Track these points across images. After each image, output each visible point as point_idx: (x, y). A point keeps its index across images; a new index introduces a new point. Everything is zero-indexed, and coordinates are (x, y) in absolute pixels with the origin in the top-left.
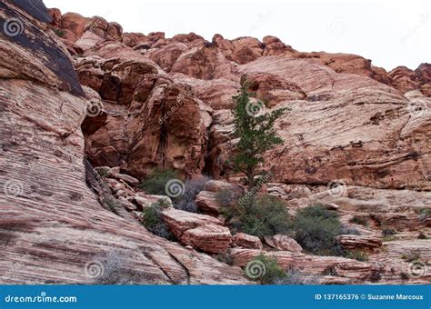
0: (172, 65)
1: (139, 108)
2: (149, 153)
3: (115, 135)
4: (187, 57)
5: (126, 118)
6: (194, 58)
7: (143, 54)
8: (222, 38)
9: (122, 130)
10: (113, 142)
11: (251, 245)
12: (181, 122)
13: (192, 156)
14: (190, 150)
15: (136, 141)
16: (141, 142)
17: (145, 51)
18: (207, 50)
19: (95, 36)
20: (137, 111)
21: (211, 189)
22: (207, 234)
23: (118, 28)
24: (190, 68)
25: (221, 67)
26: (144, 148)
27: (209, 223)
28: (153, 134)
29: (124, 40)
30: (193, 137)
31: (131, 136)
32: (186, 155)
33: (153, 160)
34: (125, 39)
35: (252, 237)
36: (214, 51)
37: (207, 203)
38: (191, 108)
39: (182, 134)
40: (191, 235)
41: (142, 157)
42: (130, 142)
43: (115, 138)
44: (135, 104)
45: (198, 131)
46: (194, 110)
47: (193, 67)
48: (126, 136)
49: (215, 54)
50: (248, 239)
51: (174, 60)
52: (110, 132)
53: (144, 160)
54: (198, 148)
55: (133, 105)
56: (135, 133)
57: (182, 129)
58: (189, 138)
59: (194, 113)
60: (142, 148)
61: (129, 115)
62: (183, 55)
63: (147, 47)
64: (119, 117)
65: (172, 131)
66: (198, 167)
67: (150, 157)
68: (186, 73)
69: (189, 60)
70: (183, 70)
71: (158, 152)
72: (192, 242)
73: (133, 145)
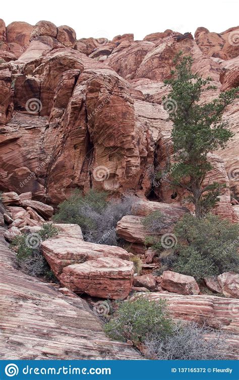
0: (135, 71)
1: (60, 116)
2: (70, 172)
3: (29, 153)
4: (152, 58)
5: (43, 130)
6: (162, 57)
7: (102, 61)
8: (207, 31)
9: (37, 146)
10: (27, 161)
11: (179, 288)
12: (108, 127)
13: (127, 172)
14: (124, 164)
15: (55, 158)
16: (60, 159)
17: (105, 57)
18: (178, 45)
19: (43, 46)
20: (58, 120)
21: (139, 213)
22: (94, 270)
23: (70, 32)
24: (158, 71)
25: (198, 64)
26: (64, 166)
27: (106, 256)
28: (75, 147)
29: (78, 47)
30: (127, 146)
31: (50, 152)
32: (119, 172)
33: (76, 181)
34: (79, 45)
35: (183, 277)
36: (188, 45)
37: (130, 231)
38: (120, 107)
39: (112, 144)
40: (72, 273)
41: (62, 177)
42: (48, 160)
43: (29, 156)
44: (55, 111)
45: (133, 137)
46: (124, 110)
47: (161, 70)
48: (43, 153)
49: (189, 49)
50: (175, 280)
51: (138, 63)
52: (23, 149)
53: (66, 182)
54: (136, 161)
55: (53, 113)
56: (54, 148)
57: (110, 137)
58: (122, 148)
59: (124, 114)
60: (62, 166)
61: (48, 127)
62: (149, 55)
63: (107, 53)
64: (34, 130)
65: (99, 142)
66: (142, 188)
67: (73, 178)
68: (152, 78)
69: (156, 61)
70: (150, 75)
71: (82, 171)
72: (72, 282)
73: (50, 164)
